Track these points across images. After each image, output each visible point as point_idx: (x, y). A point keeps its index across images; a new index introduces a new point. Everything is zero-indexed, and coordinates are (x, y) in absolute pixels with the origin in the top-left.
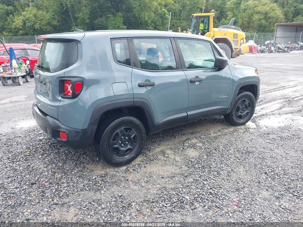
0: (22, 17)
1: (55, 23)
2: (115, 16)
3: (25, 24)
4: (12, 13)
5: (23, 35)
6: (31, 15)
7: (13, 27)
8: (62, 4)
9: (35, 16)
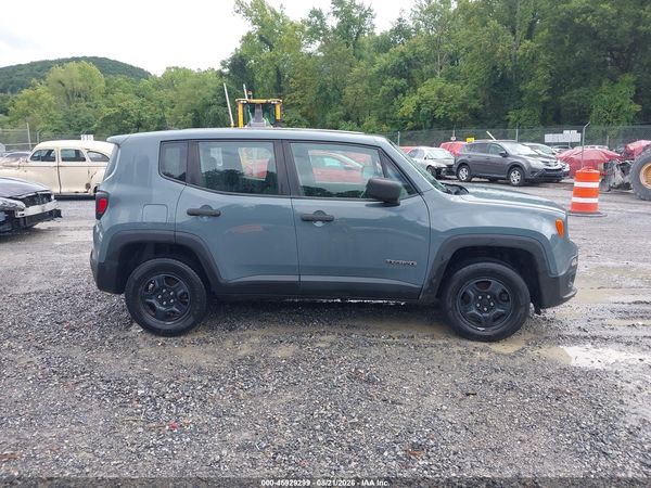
0: (416, 98)
1: (475, 104)
2: (616, 82)
3: (419, 109)
4: (403, 91)
5: (414, 129)
6: (433, 93)
7: (399, 115)
8: (495, 68)
9: (440, 94)
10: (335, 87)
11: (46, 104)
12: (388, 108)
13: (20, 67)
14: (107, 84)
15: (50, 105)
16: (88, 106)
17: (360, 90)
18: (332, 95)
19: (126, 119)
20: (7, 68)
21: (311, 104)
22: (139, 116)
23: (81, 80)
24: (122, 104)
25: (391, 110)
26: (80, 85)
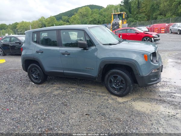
10: (157, 5)
11: (77, 19)
12: (176, 9)
13: (73, 10)
14: (92, 12)
15: (78, 19)
16: (87, 18)
17: (165, 5)
18: (156, 7)
19: (95, 21)
20: (70, 10)
21: (148, 11)
22: (99, 20)
23: (86, 12)
24: (94, 17)
25: (177, 10)
26: (85, 13)
